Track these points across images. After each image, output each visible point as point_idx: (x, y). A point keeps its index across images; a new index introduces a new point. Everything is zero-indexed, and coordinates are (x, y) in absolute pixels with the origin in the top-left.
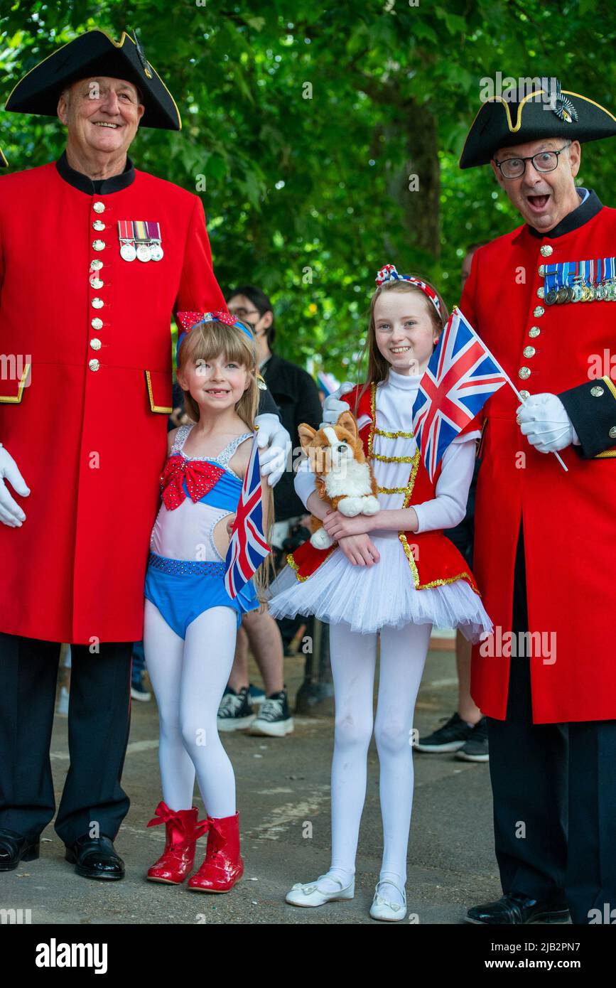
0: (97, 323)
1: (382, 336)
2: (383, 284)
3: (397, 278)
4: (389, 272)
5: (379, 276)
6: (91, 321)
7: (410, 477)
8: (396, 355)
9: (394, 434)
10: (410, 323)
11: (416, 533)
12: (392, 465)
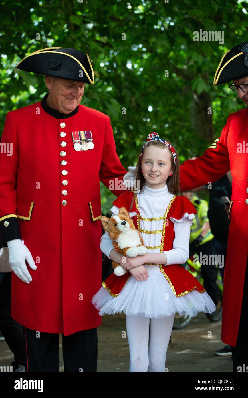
0: (65, 182)
1: (146, 168)
2: (150, 141)
3: (158, 140)
4: (155, 136)
5: (150, 137)
6: (62, 181)
7: (162, 240)
8: (152, 178)
9: (150, 219)
10: (161, 164)
11: (166, 265)
12: (152, 234)
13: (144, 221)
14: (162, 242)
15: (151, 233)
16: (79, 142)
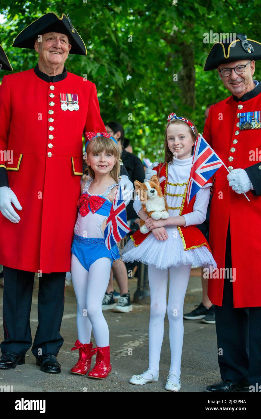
0: (51, 137)
1: (170, 143)
3: (176, 118)
5: (169, 118)
7: (182, 202)
8: (176, 151)
9: (175, 184)
10: (182, 137)
11: (185, 226)
12: (175, 197)
13: (170, 185)
14: (182, 204)
15: (173, 196)
16: (66, 103)
